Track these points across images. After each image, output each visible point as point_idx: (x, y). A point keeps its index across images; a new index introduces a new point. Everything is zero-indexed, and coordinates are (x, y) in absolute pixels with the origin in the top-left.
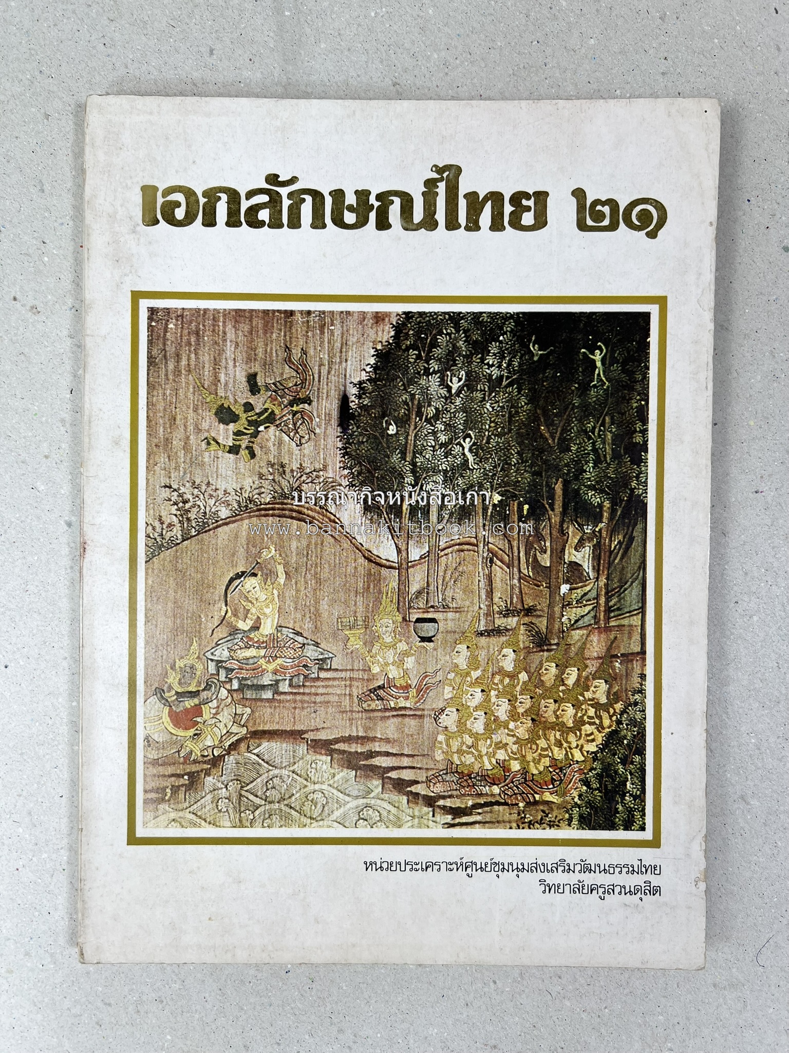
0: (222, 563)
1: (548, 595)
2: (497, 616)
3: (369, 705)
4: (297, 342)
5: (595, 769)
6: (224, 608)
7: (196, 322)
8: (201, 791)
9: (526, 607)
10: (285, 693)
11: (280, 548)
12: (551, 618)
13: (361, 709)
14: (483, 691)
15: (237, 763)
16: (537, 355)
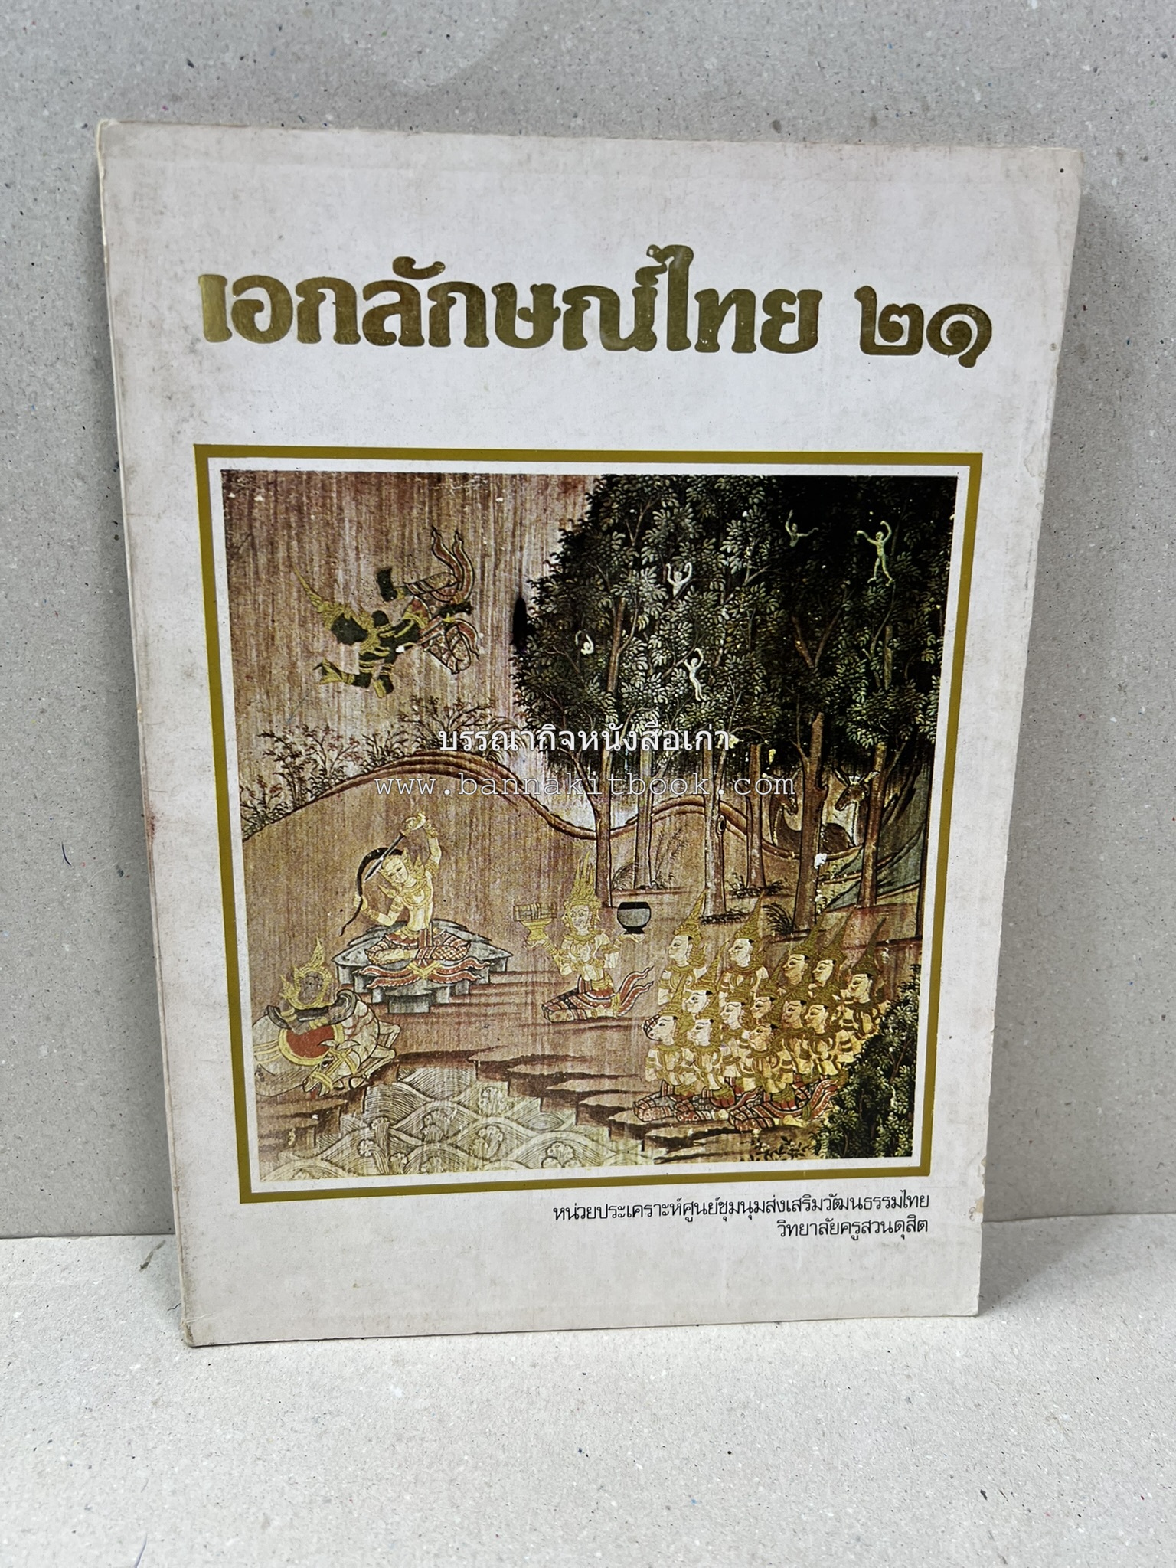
0: (351, 838)
1: (797, 869)
2: (729, 897)
3: (558, 1016)
4: (449, 521)
5: (851, 1084)
6: (358, 898)
7: (297, 491)
8: (337, 1132)
9: (768, 884)
10: (445, 1005)
11: (433, 815)
12: (801, 897)
13: (547, 1021)
14: (708, 993)
15: (383, 1095)
16: (795, 538)
